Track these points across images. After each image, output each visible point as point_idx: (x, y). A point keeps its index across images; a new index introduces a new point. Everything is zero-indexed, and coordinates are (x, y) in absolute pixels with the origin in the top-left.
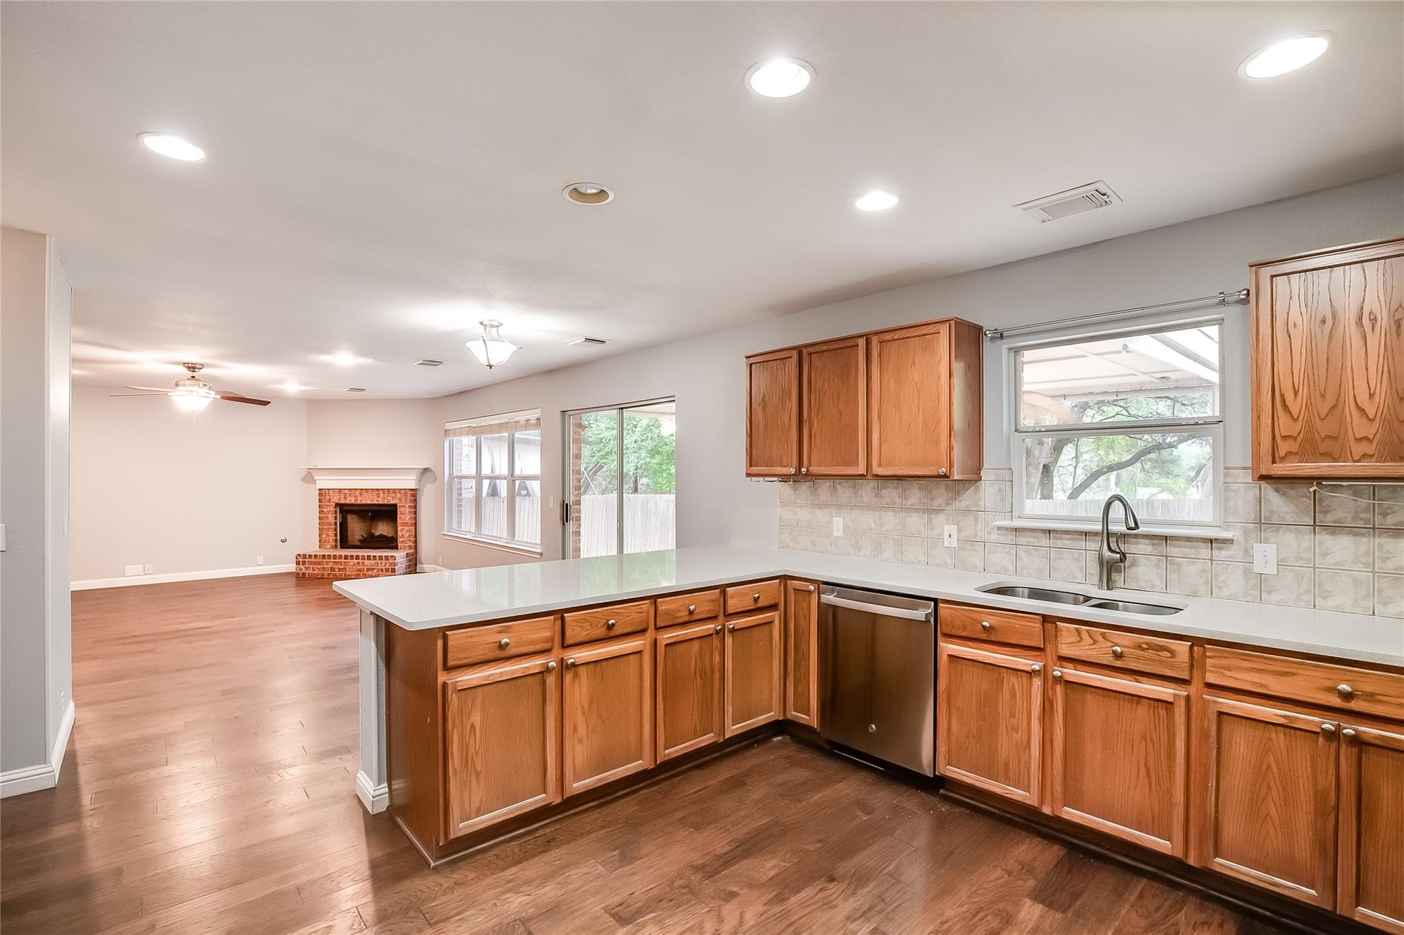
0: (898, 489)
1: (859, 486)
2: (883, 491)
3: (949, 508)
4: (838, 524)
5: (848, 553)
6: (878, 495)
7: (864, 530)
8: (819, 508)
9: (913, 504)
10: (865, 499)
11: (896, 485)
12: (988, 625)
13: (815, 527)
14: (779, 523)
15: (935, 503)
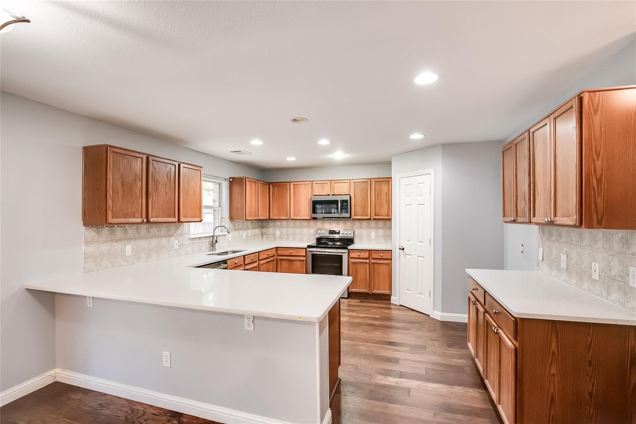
0: (157, 228)
1: (139, 228)
2: (151, 229)
3: (176, 234)
4: (129, 249)
5: (134, 263)
6: (148, 231)
7: (142, 249)
8: (116, 242)
9: (163, 234)
10: (143, 234)
11: (156, 226)
12: (237, 262)
13: (113, 253)
14: (84, 256)
15: (171, 232)
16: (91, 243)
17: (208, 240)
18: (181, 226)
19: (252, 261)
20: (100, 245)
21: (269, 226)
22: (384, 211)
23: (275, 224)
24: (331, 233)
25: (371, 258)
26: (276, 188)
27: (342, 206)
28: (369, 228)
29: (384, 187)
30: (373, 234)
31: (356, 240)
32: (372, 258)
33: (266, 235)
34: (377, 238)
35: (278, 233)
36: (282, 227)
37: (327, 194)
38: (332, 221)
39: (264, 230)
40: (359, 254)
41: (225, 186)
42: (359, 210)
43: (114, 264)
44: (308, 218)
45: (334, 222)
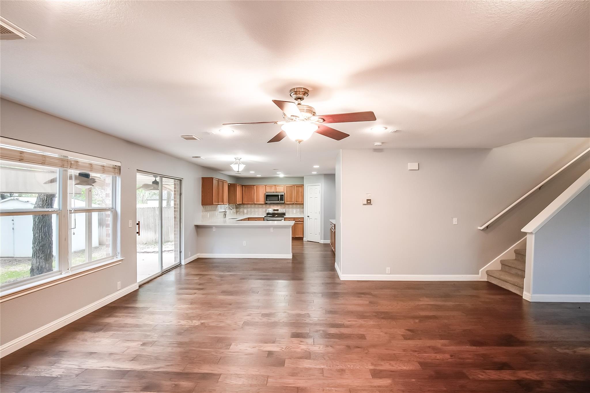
3: (217, 209)
8: (206, 212)
16: (203, 212)
21: (241, 207)
22: (300, 200)
23: (244, 207)
24: (274, 210)
26: (246, 188)
27: (281, 197)
28: (293, 208)
29: (300, 189)
30: (295, 211)
31: (286, 214)
33: (239, 212)
34: (296, 213)
35: (245, 211)
36: (247, 208)
37: (273, 192)
38: (275, 205)
39: (238, 210)
40: (289, 220)
42: (289, 200)
44: (263, 203)
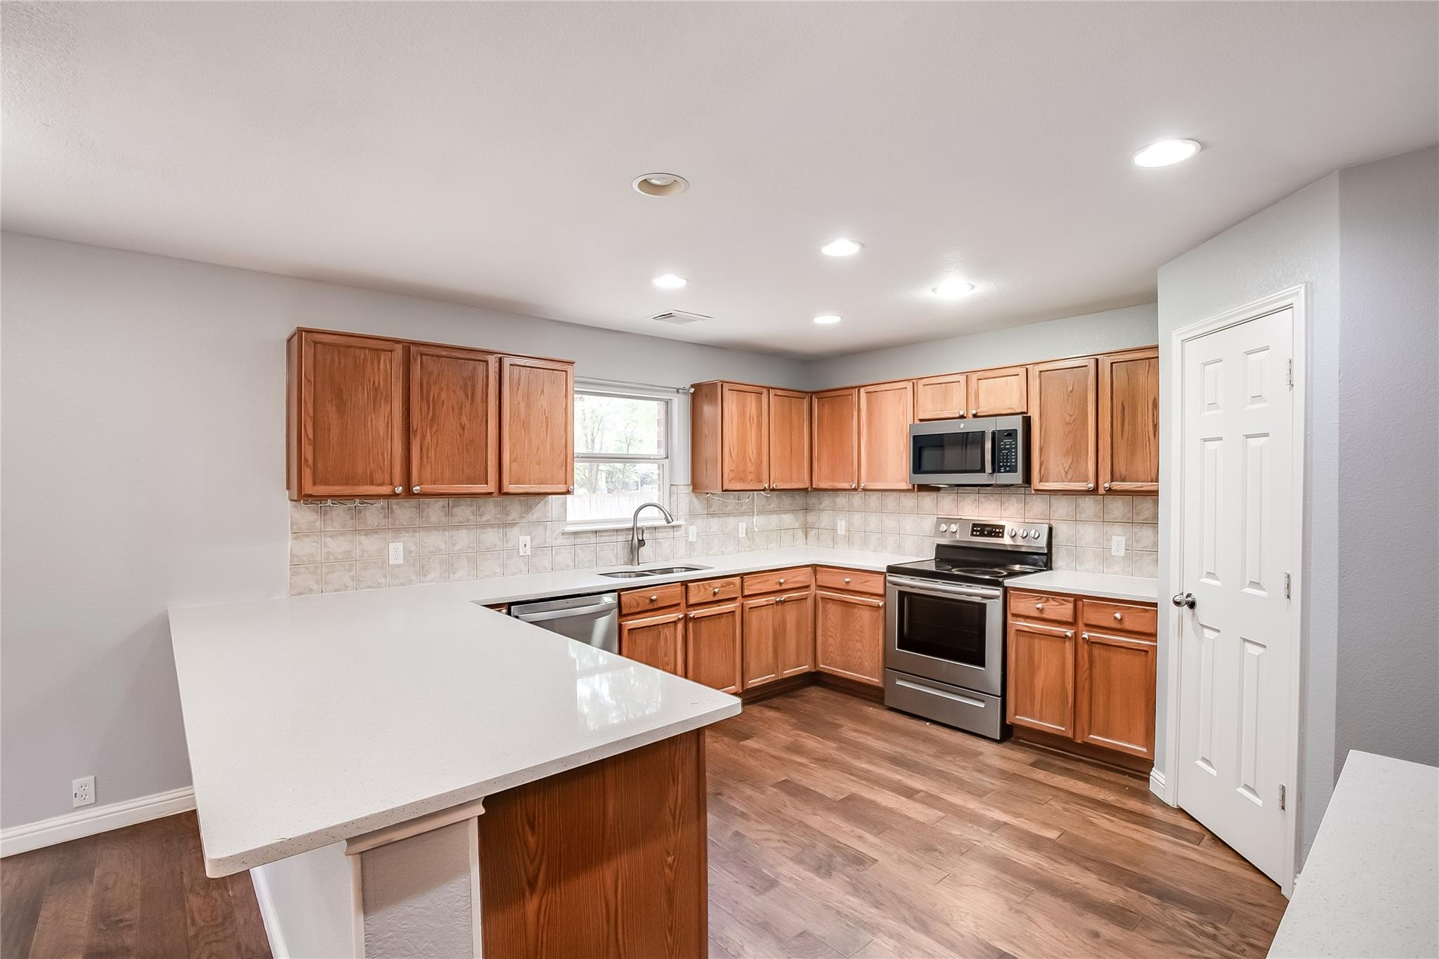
0: (472, 506)
1: (425, 506)
2: (455, 509)
3: (523, 520)
4: (396, 550)
5: (411, 581)
6: (449, 514)
7: (431, 552)
8: (366, 535)
9: (488, 521)
10: (433, 519)
11: (469, 502)
12: (654, 598)
13: (358, 558)
14: (291, 561)
15: (510, 518)
16: (307, 536)
17: (621, 538)
18: (540, 502)
19: (715, 599)
20: (328, 540)
21: (822, 506)
23: (834, 503)
24: (977, 531)
25: (1081, 624)
26: (827, 406)
27: (995, 448)
28: (1103, 519)
30: (1118, 542)
31: (1059, 558)
32: (1087, 625)
33: (814, 531)
34: (1131, 555)
35: (842, 526)
36: (850, 510)
37: (958, 415)
38: (986, 497)
39: (811, 518)
40: (1039, 606)
41: (680, 406)
42: (1058, 462)
43: (359, 581)
44: (903, 486)
45: (992, 498)
